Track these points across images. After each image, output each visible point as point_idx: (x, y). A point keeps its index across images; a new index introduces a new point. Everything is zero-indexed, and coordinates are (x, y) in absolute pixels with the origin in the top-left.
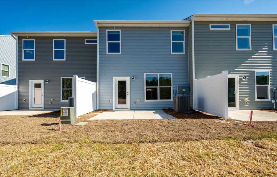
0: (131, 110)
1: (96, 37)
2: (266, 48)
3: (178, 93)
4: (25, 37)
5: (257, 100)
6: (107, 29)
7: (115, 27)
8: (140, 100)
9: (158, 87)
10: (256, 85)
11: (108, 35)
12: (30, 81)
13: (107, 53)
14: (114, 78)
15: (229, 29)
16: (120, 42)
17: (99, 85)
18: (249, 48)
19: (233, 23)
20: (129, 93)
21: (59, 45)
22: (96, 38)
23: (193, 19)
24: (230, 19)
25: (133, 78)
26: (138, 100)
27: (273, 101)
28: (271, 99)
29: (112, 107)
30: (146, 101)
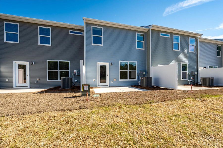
2: (186, 50)
3: (140, 75)
4: (8, 20)
5: (182, 80)
6: (92, 25)
7: (98, 25)
8: (116, 80)
9: (128, 71)
10: (181, 71)
11: (93, 30)
12: (14, 62)
13: (92, 44)
14: (98, 63)
15: (169, 37)
16: (102, 36)
17: (86, 68)
18: (179, 49)
19: (172, 34)
20: (108, 75)
21: (44, 31)
22: (83, 31)
23: (151, 28)
24: (170, 31)
25: (112, 64)
26: (115, 80)
27: (189, 80)
28: (188, 79)
29: (96, 85)
30: (120, 80)
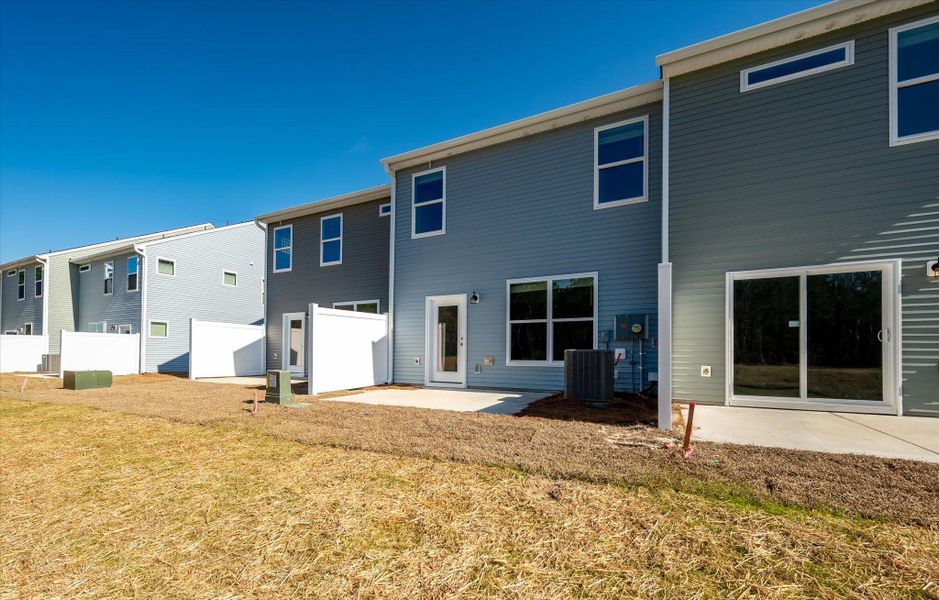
0: (469, 388)
1: (390, 198)
6: (414, 172)
7: (431, 162)
8: (493, 361)
9: (550, 321)
11: (416, 186)
13: (414, 236)
14: (429, 299)
15: (849, 62)
16: (443, 200)
17: (394, 321)
20: (464, 342)
26: (486, 361)
29: (421, 378)
30: (509, 362)
